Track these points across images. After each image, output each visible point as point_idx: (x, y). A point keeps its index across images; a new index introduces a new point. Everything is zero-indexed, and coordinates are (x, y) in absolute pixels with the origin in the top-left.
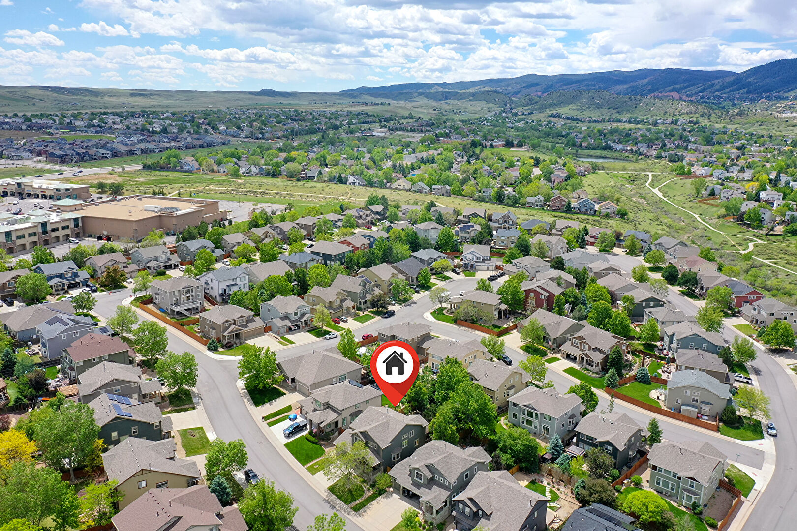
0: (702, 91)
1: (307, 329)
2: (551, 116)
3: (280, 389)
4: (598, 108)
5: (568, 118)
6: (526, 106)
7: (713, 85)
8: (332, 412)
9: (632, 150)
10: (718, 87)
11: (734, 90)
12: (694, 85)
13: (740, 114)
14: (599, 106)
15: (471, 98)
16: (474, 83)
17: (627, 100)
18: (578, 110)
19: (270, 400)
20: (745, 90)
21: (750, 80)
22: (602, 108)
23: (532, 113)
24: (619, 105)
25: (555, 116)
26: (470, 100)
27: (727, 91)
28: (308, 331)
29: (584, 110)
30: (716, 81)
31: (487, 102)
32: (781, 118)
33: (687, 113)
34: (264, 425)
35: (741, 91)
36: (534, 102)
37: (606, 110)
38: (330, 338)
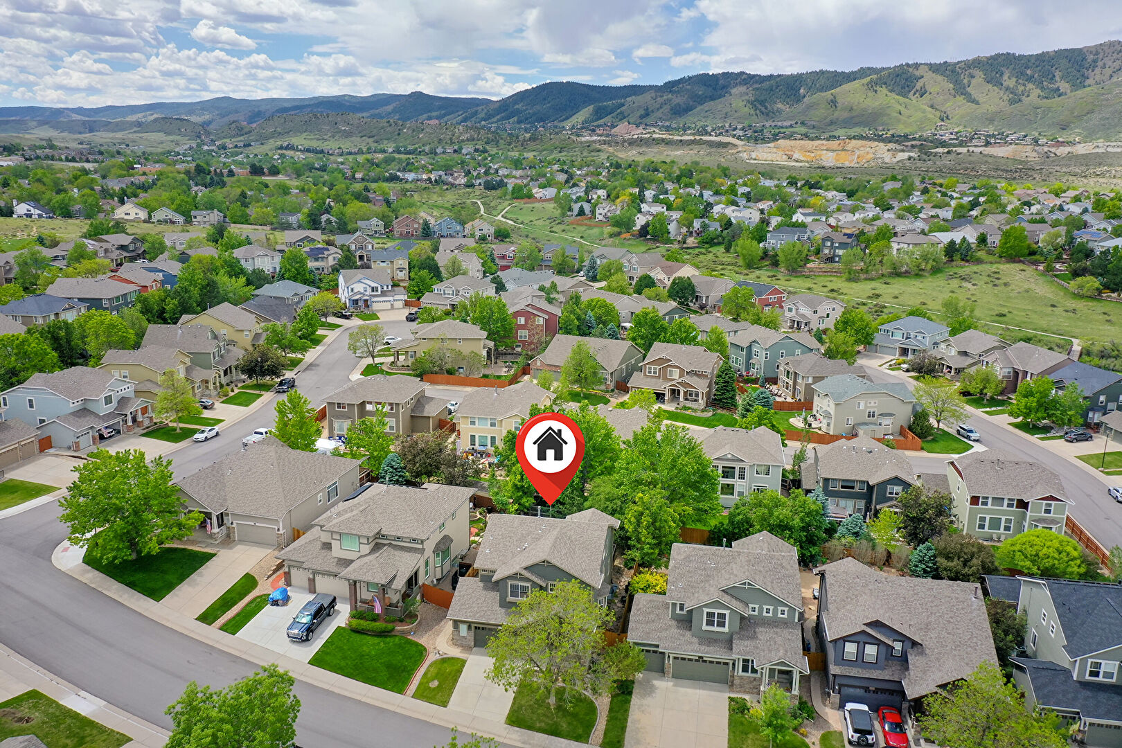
0: (465, 120)
1: (140, 431)
2: (281, 148)
3: (190, 548)
4: (346, 137)
5: (308, 151)
6: (234, 137)
7: (476, 113)
8: (398, 553)
9: (430, 179)
10: (482, 115)
11: (503, 119)
12: (453, 113)
13: (533, 139)
14: (348, 135)
15: (135, 129)
16: (134, 109)
17: (385, 124)
18: (318, 140)
19: (182, 578)
20: (516, 119)
21: (517, 107)
22: (352, 136)
23: (250, 145)
24: (375, 132)
25: (287, 148)
26: (135, 132)
27: (495, 120)
28: (143, 435)
29: (326, 140)
30: (480, 108)
31: (168, 134)
32: (581, 142)
33: (468, 140)
34: (212, 634)
35: (511, 121)
36: (243, 132)
37: (358, 139)
38: (206, 439)
